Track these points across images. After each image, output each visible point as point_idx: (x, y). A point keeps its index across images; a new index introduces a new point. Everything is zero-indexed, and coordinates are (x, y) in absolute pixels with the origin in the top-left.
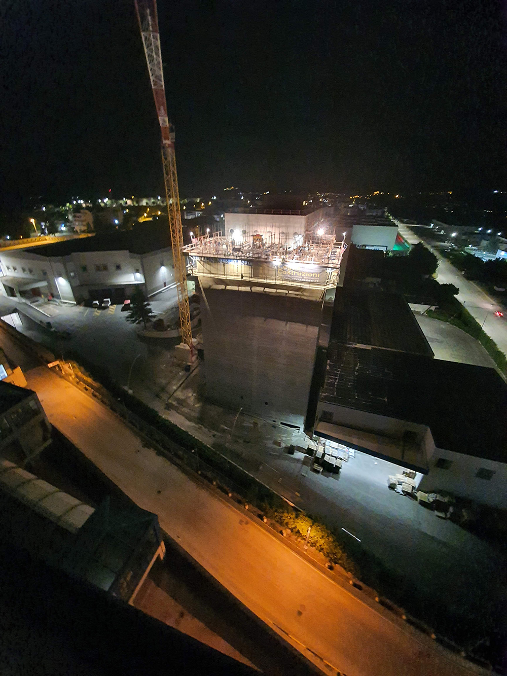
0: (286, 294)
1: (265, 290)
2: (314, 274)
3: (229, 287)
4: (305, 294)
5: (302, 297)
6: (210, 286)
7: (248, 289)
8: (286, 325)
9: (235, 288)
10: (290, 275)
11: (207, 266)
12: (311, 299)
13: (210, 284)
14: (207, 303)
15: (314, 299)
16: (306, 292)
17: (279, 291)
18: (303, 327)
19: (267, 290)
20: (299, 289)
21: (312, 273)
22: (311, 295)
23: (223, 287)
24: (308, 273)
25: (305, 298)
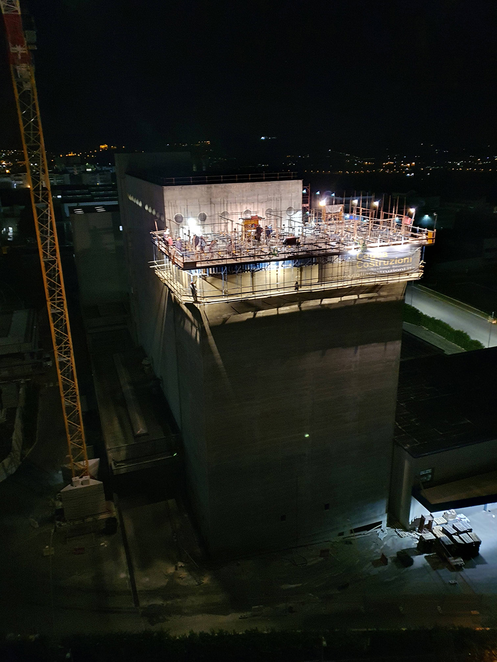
0: (355, 300)
1: (323, 303)
2: (405, 259)
3: (261, 314)
4: (382, 294)
5: (378, 300)
6: (225, 320)
7: (294, 308)
8: (356, 352)
9: (273, 312)
10: (374, 267)
11: (220, 283)
12: (390, 299)
13: (225, 316)
14: (217, 354)
15: (393, 298)
16: (383, 291)
17: (345, 298)
18: (380, 347)
19: (326, 301)
20: (375, 288)
21: (403, 258)
22: (390, 293)
23: (249, 315)
24: (398, 259)
25: (382, 299)
